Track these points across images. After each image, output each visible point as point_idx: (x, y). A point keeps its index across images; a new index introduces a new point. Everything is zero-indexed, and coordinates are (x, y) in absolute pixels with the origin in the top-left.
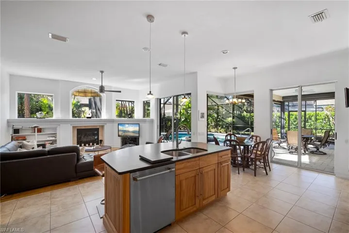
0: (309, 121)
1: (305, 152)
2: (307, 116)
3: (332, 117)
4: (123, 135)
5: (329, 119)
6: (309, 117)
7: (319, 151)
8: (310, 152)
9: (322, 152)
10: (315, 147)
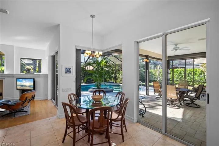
1: (181, 104)
2: (188, 72)
4: (21, 89)
5: (204, 74)
7: (194, 104)
8: (186, 104)
9: (197, 105)
10: (190, 99)
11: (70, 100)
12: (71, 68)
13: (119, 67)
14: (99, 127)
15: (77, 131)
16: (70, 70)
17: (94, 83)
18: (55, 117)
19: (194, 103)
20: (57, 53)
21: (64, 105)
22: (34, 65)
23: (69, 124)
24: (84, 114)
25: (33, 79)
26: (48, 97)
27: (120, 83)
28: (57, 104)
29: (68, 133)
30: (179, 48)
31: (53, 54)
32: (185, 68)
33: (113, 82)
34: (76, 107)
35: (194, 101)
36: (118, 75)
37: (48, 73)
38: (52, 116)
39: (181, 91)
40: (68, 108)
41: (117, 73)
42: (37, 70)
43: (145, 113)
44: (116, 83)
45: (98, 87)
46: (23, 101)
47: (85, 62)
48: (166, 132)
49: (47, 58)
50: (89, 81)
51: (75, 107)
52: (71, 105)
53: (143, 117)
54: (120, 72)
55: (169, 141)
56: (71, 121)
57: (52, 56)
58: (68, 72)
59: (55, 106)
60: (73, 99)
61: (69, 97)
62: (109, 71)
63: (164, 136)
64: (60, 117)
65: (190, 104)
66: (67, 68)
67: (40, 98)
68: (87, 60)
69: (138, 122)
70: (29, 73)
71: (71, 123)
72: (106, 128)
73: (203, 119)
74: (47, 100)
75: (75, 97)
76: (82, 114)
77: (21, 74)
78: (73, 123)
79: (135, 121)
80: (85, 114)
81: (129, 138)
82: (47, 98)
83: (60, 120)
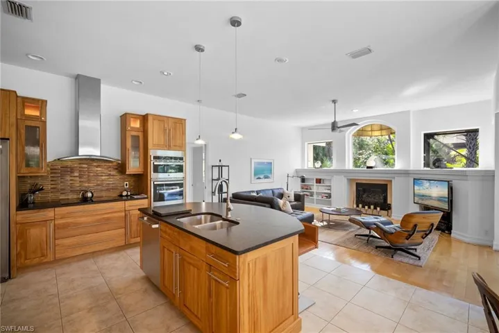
22: (470, 148)
25: (447, 183)
26: (495, 243)
37: (493, 168)
46: (408, 231)
70: (438, 167)
77: (426, 169)
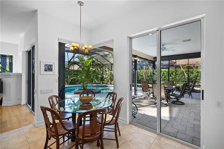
0: (172, 75)
2: (170, 72)
3: (186, 73)
5: (184, 73)
6: (172, 73)
7: (179, 102)
8: (172, 102)
9: (181, 102)
10: (175, 97)
11: (51, 103)
12: (52, 65)
13: (106, 67)
14: (91, 135)
15: (61, 141)
16: (51, 67)
17: (80, 84)
18: (31, 126)
19: (179, 100)
20: (33, 47)
21: (44, 110)
22: (3, 64)
23: (50, 134)
24: (69, 119)
26: (22, 102)
27: (107, 84)
28: (33, 109)
29: (48, 145)
30: (165, 48)
31: (28, 48)
32: (169, 68)
33: (100, 83)
34: (60, 112)
35: (179, 98)
36: (104, 75)
37: (21, 72)
38: (26, 125)
39: (168, 90)
40: (48, 113)
41: (104, 73)
42: (8, 69)
43: (136, 113)
44: (103, 83)
45: (84, 88)
47: (69, 62)
48: (160, 132)
49: (20, 54)
50: (73, 82)
51: (57, 112)
52: (53, 109)
53: (135, 117)
54: (107, 72)
55: (164, 141)
56: (53, 130)
57: (27, 51)
58: (48, 69)
59: (31, 112)
60: (55, 102)
61: (51, 100)
62: (95, 71)
63: (158, 136)
64: (38, 126)
65: (175, 101)
66: (47, 65)
67: (10, 104)
68: (71, 59)
69: (130, 123)
71: (53, 132)
72: (99, 135)
73: (189, 115)
74: (20, 106)
75: (58, 99)
76: (67, 120)
78: (56, 132)
79: (128, 123)
80: (71, 120)
81: (124, 143)
82: (20, 103)
83: (38, 129)
